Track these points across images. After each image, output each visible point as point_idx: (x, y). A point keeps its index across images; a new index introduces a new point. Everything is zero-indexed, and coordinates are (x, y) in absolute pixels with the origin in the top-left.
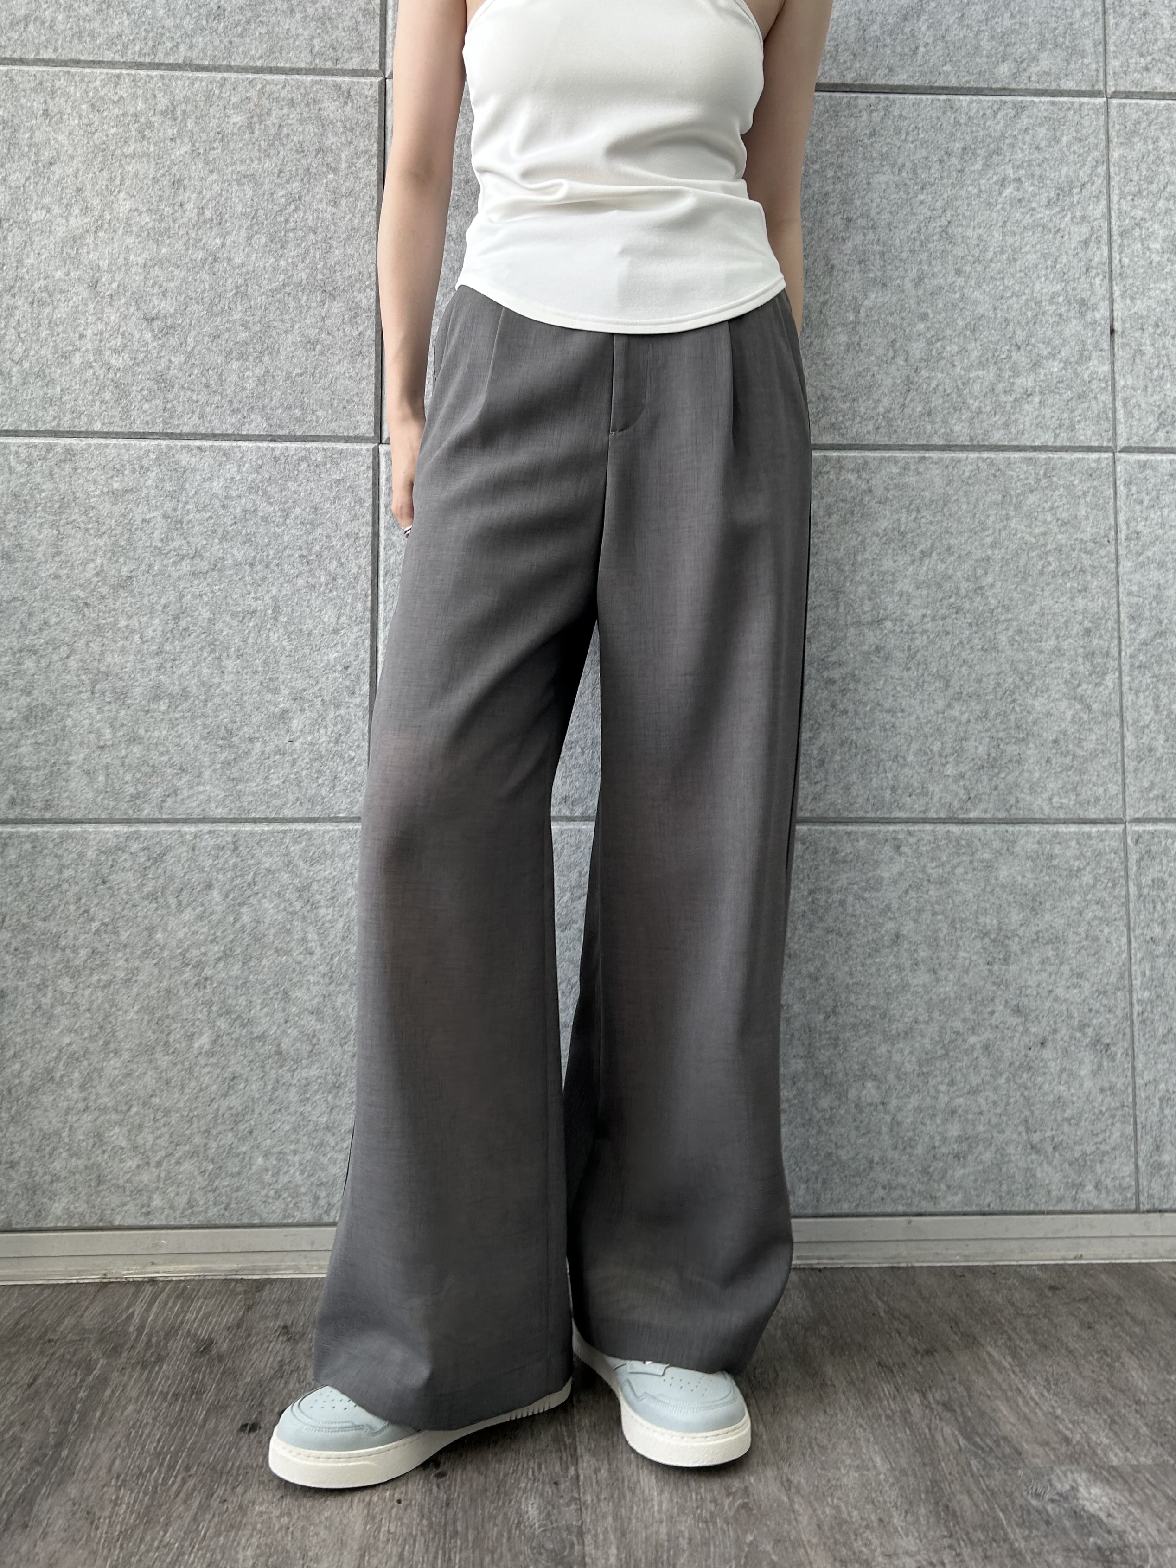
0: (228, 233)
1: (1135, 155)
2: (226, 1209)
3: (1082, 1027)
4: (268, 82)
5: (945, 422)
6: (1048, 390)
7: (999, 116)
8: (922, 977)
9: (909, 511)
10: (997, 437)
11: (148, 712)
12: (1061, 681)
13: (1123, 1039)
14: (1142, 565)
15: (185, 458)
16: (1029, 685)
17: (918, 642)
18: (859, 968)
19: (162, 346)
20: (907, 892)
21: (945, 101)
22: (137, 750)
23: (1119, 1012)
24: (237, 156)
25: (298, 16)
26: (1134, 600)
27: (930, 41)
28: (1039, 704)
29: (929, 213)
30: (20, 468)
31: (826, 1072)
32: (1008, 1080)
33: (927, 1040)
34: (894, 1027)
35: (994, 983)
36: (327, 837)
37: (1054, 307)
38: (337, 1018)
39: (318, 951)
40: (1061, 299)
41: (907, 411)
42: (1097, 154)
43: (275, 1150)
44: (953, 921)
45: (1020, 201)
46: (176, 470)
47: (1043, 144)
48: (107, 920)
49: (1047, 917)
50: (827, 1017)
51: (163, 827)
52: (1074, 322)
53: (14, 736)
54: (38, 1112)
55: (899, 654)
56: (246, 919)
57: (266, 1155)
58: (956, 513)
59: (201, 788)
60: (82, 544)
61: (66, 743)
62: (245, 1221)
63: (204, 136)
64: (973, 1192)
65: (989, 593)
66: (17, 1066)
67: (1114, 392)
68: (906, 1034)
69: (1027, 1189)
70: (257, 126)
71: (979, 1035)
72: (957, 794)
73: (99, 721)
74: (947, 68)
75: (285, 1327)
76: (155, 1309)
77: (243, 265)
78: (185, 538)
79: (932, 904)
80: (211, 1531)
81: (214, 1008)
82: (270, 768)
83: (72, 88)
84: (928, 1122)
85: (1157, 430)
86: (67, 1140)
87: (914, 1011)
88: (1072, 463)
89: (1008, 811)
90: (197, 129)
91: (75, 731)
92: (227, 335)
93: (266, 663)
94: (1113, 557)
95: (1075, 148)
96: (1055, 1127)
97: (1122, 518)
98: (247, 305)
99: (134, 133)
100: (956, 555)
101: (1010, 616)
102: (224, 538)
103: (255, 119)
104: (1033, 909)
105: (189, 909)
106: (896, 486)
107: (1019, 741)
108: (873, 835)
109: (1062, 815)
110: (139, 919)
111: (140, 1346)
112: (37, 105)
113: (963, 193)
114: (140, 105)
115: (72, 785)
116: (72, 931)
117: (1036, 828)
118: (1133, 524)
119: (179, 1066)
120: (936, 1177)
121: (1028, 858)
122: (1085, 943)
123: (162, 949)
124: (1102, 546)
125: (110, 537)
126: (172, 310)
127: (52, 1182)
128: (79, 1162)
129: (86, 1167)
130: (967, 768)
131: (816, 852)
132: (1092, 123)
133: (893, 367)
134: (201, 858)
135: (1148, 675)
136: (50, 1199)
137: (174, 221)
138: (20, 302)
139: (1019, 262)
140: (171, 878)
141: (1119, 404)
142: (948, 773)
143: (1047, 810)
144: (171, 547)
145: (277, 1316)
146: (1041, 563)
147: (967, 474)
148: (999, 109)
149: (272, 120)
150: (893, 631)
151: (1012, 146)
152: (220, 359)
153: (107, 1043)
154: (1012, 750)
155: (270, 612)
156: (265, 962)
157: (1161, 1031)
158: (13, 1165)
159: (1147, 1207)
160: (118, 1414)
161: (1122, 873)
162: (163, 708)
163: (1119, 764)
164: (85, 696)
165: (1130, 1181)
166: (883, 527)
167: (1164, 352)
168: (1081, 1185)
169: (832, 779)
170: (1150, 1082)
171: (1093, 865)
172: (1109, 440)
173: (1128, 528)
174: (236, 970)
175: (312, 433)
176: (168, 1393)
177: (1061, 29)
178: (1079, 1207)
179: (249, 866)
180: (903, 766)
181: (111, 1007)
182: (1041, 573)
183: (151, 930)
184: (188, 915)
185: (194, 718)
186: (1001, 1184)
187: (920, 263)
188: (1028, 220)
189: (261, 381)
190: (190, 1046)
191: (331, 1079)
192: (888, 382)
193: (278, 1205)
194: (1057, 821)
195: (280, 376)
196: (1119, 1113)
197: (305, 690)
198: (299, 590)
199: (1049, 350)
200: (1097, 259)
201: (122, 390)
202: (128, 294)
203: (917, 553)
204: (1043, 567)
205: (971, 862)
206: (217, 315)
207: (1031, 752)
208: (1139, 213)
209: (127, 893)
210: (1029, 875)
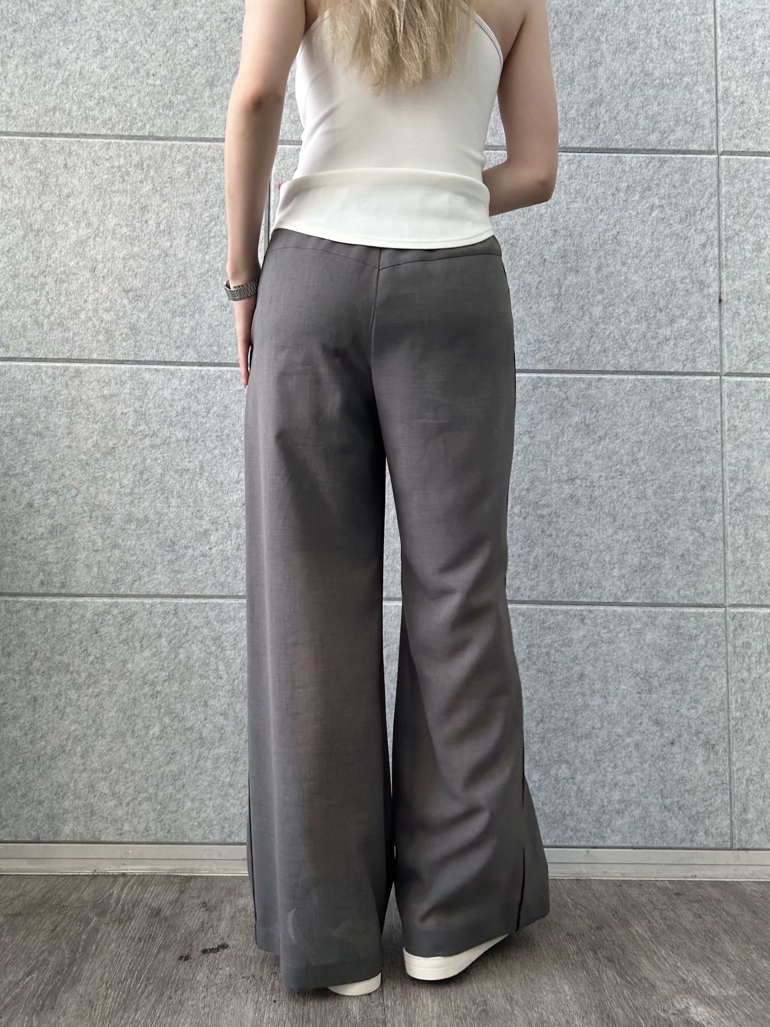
0: (175, 239)
1: (736, 190)
2: (168, 833)
3: (697, 733)
4: (199, 147)
5: (614, 356)
6: (679, 337)
7: (650, 166)
8: (597, 701)
9: (591, 411)
10: (647, 366)
11: (124, 529)
12: (686, 518)
13: (723, 742)
14: (738, 446)
15: (147, 376)
16: (667, 520)
17: (596, 493)
18: (558, 694)
19: (134, 308)
20: (588, 647)
21: (616, 157)
22: (117, 552)
23: (721, 725)
24: (180, 192)
25: (218, 106)
26: (732, 468)
27: (607, 120)
28: (672, 532)
29: (605, 227)
30: (48, 381)
31: (537, 758)
32: (650, 766)
33: (600, 740)
34: (579, 731)
35: (642, 705)
36: (231, 608)
37: (683, 286)
38: (236, 717)
39: (225, 676)
40: (688, 281)
41: (591, 349)
42: (711, 190)
43: (198, 798)
44: (617, 666)
45: (663, 219)
46: (142, 383)
47: (678, 184)
48: (98, 656)
49: (676, 665)
50: (538, 724)
51: (132, 600)
52: (696, 294)
53: (44, 543)
54: (55, 771)
55: (584, 500)
56: (181, 656)
57: (193, 801)
58: (621, 413)
59: (156, 576)
60: (85, 427)
61: (75, 548)
62: (180, 840)
63: (160, 180)
64: (628, 835)
65: (641, 463)
66: (43, 743)
67: (721, 339)
68: (587, 735)
69: (662, 834)
70: (192, 173)
71: (632, 737)
72: (620, 587)
73: (94, 535)
74: (618, 137)
75: (204, 903)
76: (125, 891)
77: (183, 259)
78: (147, 425)
79: (604, 656)
80: (163, 1014)
81: (162, 710)
82: (197, 565)
83: (81, 151)
84: (600, 790)
85: (748, 362)
86: (73, 788)
87: (592, 722)
88: (694, 382)
89: (652, 598)
90: (156, 175)
91: (80, 540)
92: (173, 301)
93: (195, 501)
94: (720, 441)
95: (698, 186)
96: (679, 795)
97: (726, 417)
98: (185, 283)
99: (118, 178)
100: (621, 439)
101: (654, 477)
102: (170, 425)
103: (191, 169)
104: (667, 660)
105: (148, 650)
106: (584, 396)
107: (658, 555)
108: (567, 612)
109: (686, 602)
110: (118, 655)
111: (118, 911)
112: (60, 161)
113: (627, 214)
114: (122, 161)
115: (78, 573)
116: (77, 661)
117: (669, 610)
118: (732, 421)
119: (141, 745)
120: (604, 825)
121: (664, 628)
122: (700, 681)
123: (131, 673)
124: (713, 434)
125: (102, 423)
126: (140, 286)
127: (64, 813)
128: (80, 802)
129: (84, 805)
130: (627, 571)
131: (531, 622)
132: (708, 171)
133: (583, 322)
134: (155, 619)
135: (741, 515)
136: (63, 824)
137: (142, 231)
138: (49, 280)
139: (662, 257)
140: (137, 631)
141: (724, 346)
142: (615, 574)
143: (676, 598)
144: (139, 430)
145: (199, 897)
146: (674, 444)
147: (628, 389)
148: (650, 162)
149: (202, 170)
150: (581, 486)
151: (658, 185)
152: (169, 316)
153: (97, 730)
154: (655, 560)
155: (198, 470)
156: (193, 683)
157: (747, 737)
158: (40, 803)
159: (737, 847)
160: (106, 948)
161: (724, 638)
162: (133, 527)
163: (722, 570)
164: (86, 519)
165: (727, 830)
166: (575, 421)
167: (753, 314)
168: (696, 832)
169: (541, 577)
170: (740, 768)
171: (705, 633)
172: (717, 368)
173: (729, 423)
174: (175, 687)
175: (224, 361)
176: (135, 937)
177: (689, 113)
178: (695, 846)
179: (184, 624)
180: (586, 570)
181: (100, 708)
182: (674, 450)
183: (124, 662)
184: (147, 653)
185: (151, 534)
186: (645, 830)
187: (599, 258)
188: (667, 231)
189: (193, 330)
190: (147, 733)
191: (232, 755)
192: (579, 331)
193: (200, 832)
194: (683, 606)
195: (205, 327)
196: (720, 788)
197: (218, 517)
198: (215, 457)
199: (680, 312)
200: (711, 256)
201: (110, 334)
202: (114, 276)
203: (596, 437)
204: (676, 447)
205: (628, 630)
206: (167, 289)
207: (667, 562)
208: (738, 227)
209: (110, 639)
210: (665, 638)
